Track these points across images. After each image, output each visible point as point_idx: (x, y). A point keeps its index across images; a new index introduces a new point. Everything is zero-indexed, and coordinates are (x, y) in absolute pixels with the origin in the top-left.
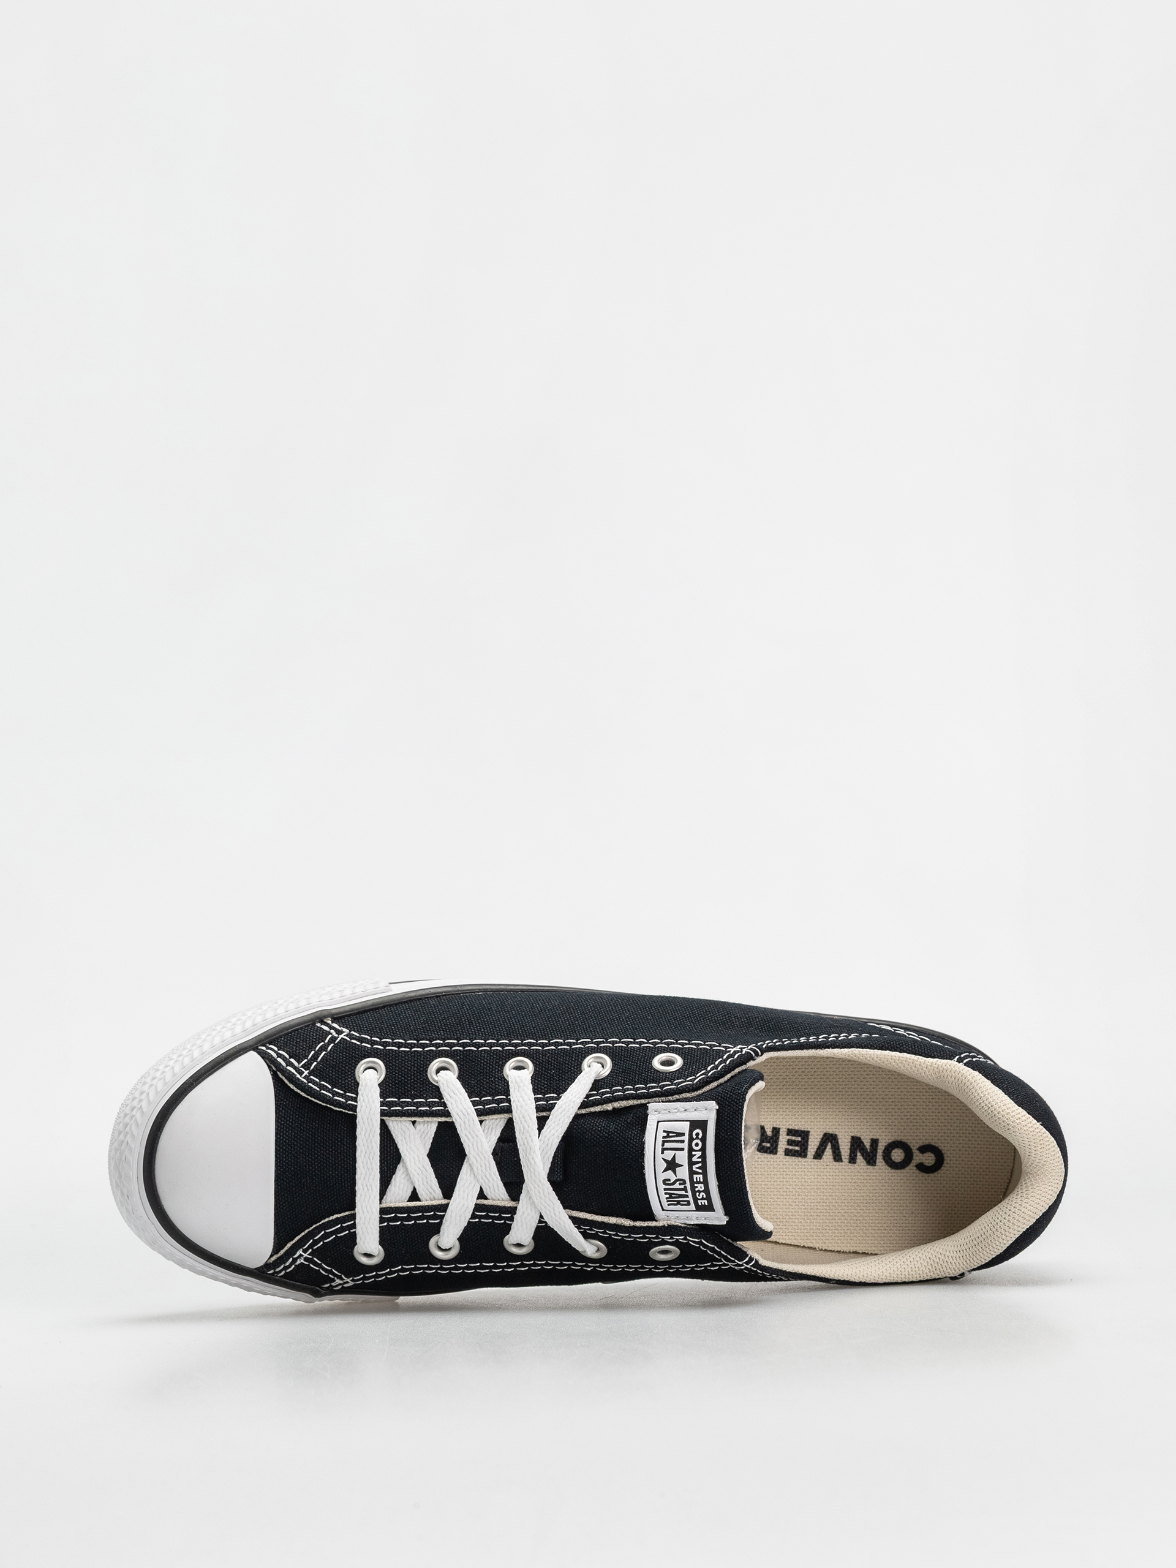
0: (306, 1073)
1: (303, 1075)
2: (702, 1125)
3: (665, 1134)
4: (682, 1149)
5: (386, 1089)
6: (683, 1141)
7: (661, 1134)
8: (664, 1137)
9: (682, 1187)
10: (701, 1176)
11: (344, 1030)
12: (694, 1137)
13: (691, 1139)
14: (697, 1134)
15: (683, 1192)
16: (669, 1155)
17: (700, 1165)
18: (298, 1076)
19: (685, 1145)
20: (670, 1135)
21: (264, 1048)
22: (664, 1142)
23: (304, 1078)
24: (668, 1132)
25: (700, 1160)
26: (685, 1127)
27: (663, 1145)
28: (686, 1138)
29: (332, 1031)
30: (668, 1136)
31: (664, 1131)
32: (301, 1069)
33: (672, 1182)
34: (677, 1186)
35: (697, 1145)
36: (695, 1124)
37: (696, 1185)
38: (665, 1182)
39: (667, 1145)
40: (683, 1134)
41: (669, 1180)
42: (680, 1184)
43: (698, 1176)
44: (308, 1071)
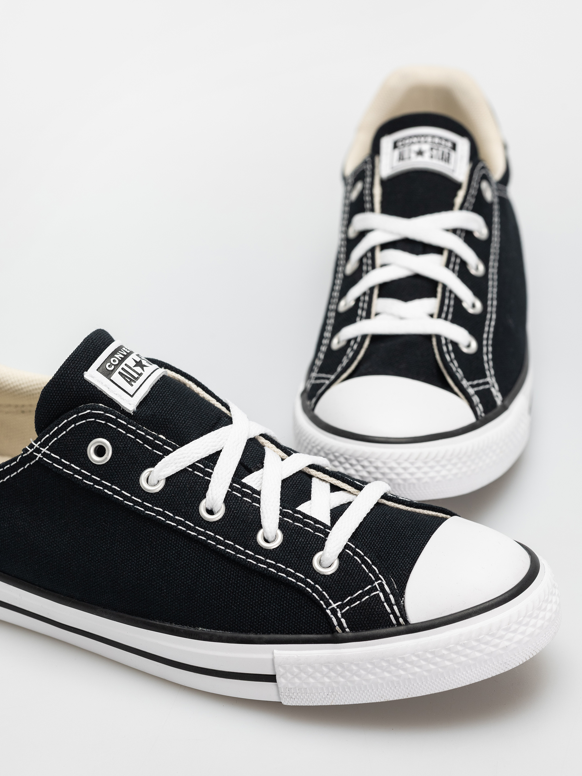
0: (376, 583)
1: (380, 581)
2: (103, 370)
3: (132, 383)
4: (126, 365)
5: (320, 545)
6: (123, 369)
7: (136, 385)
8: (135, 382)
11: (328, 611)
12: (113, 367)
13: (117, 366)
14: (110, 367)
16: (138, 369)
18: (384, 582)
19: (123, 365)
20: (129, 381)
21: (401, 620)
22: (137, 379)
23: (380, 579)
24: (129, 382)
26: (116, 377)
28: (120, 369)
29: (339, 615)
30: (131, 380)
31: (132, 385)
32: (379, 589)
35: (114, 361)
36: (108, 374)
39: (136, 376)
40: (120, 373)
44: (374, 585)
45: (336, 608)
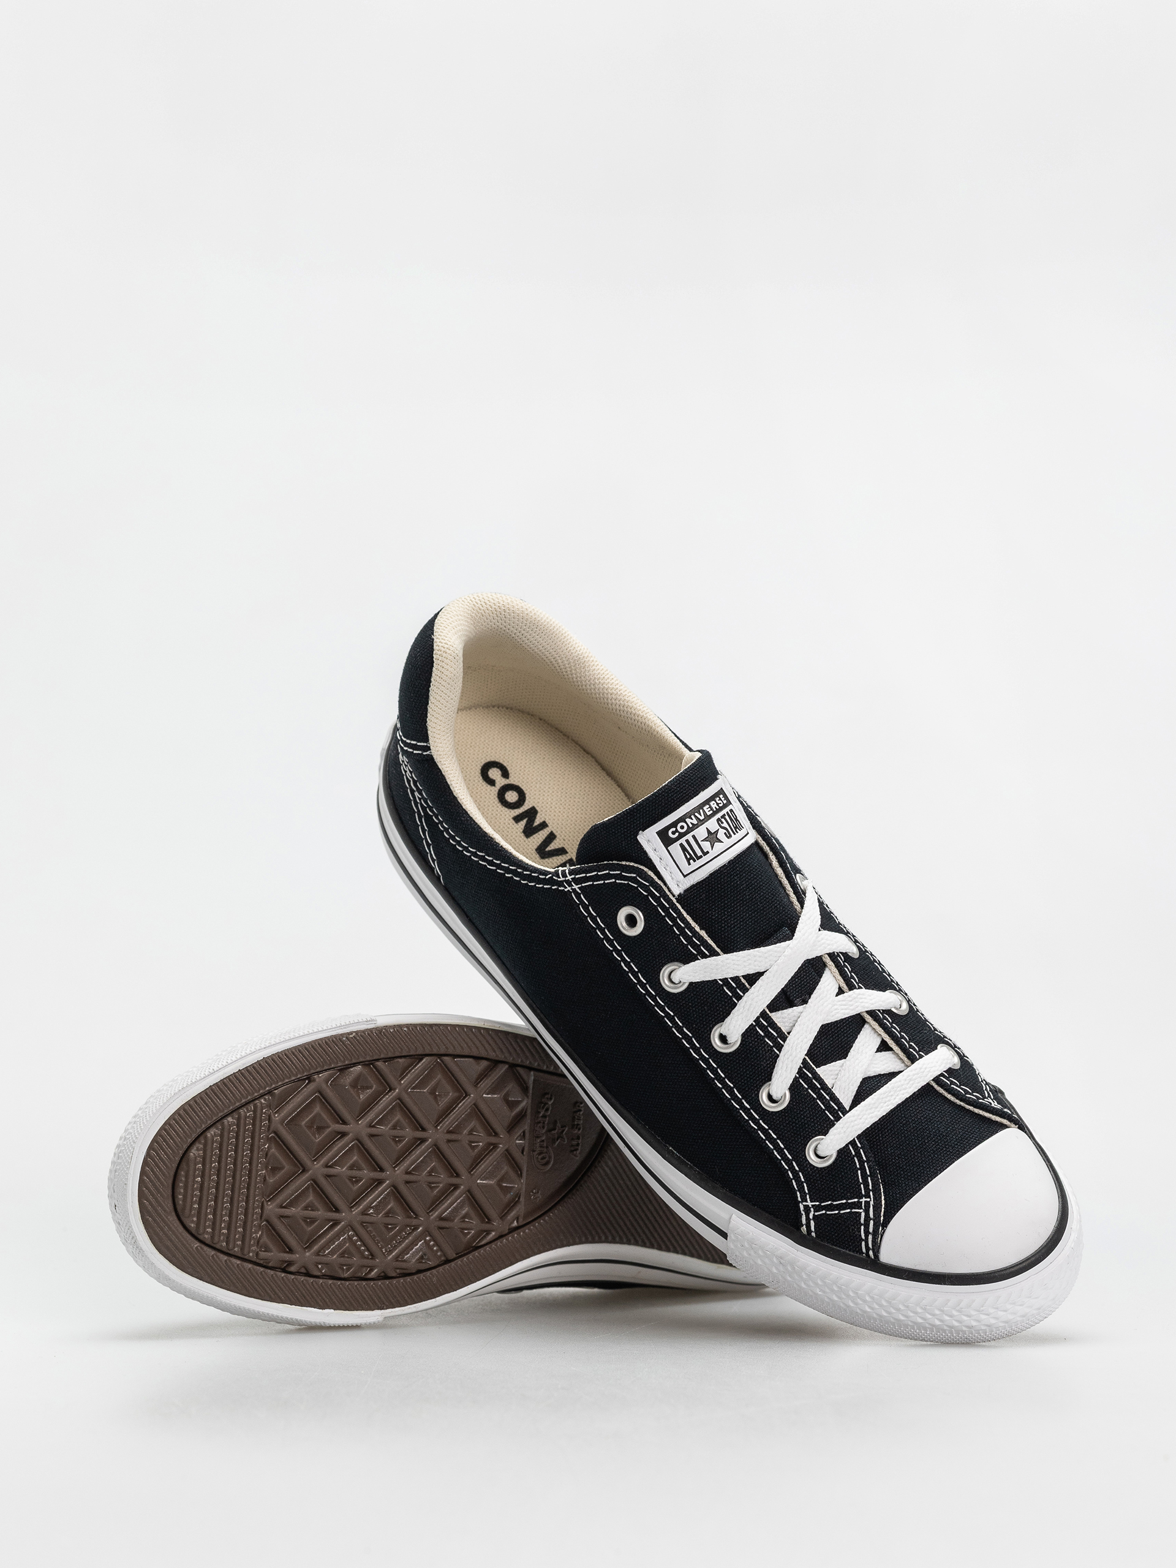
0: (863, 1200)
1: (868, 1200)
3: (691, 861)
4: (694, 837)
5: (824, 1127)
6: (687, 841)
7: (695, 865)
8: (695, 861)
9: (723, 820)
10: (705, 808)
11: (802, 1207)
12: (677, 834)
13: (682, 835)
14: (673, 833)
15: (727, 817)
16: (706, 846)
17: (696, 814)
18: (872, 1203)
19: (689, 837)
20: (688, 857)
21: (871, 1253)
22: (699, 858)
23: (869, 1197)
24: (688, 861)
25: (692, 817)
27: (701, 857)
28: (683, 841)
29: (811, 1216)
30: (691, 858)
31: (689, 864)
32: (863, 1208)
33: (725, 831)
34: (725, 825)
35: (682, 827)
36: (667, 841)
37: (715, 810)
38: (729, 836)
39: (699, 853)
40: (682, 845)
41: (725, 833)
42: (722, 823)
43: (707, 811)
44: (861, 1200)
45: (810, 1206)
